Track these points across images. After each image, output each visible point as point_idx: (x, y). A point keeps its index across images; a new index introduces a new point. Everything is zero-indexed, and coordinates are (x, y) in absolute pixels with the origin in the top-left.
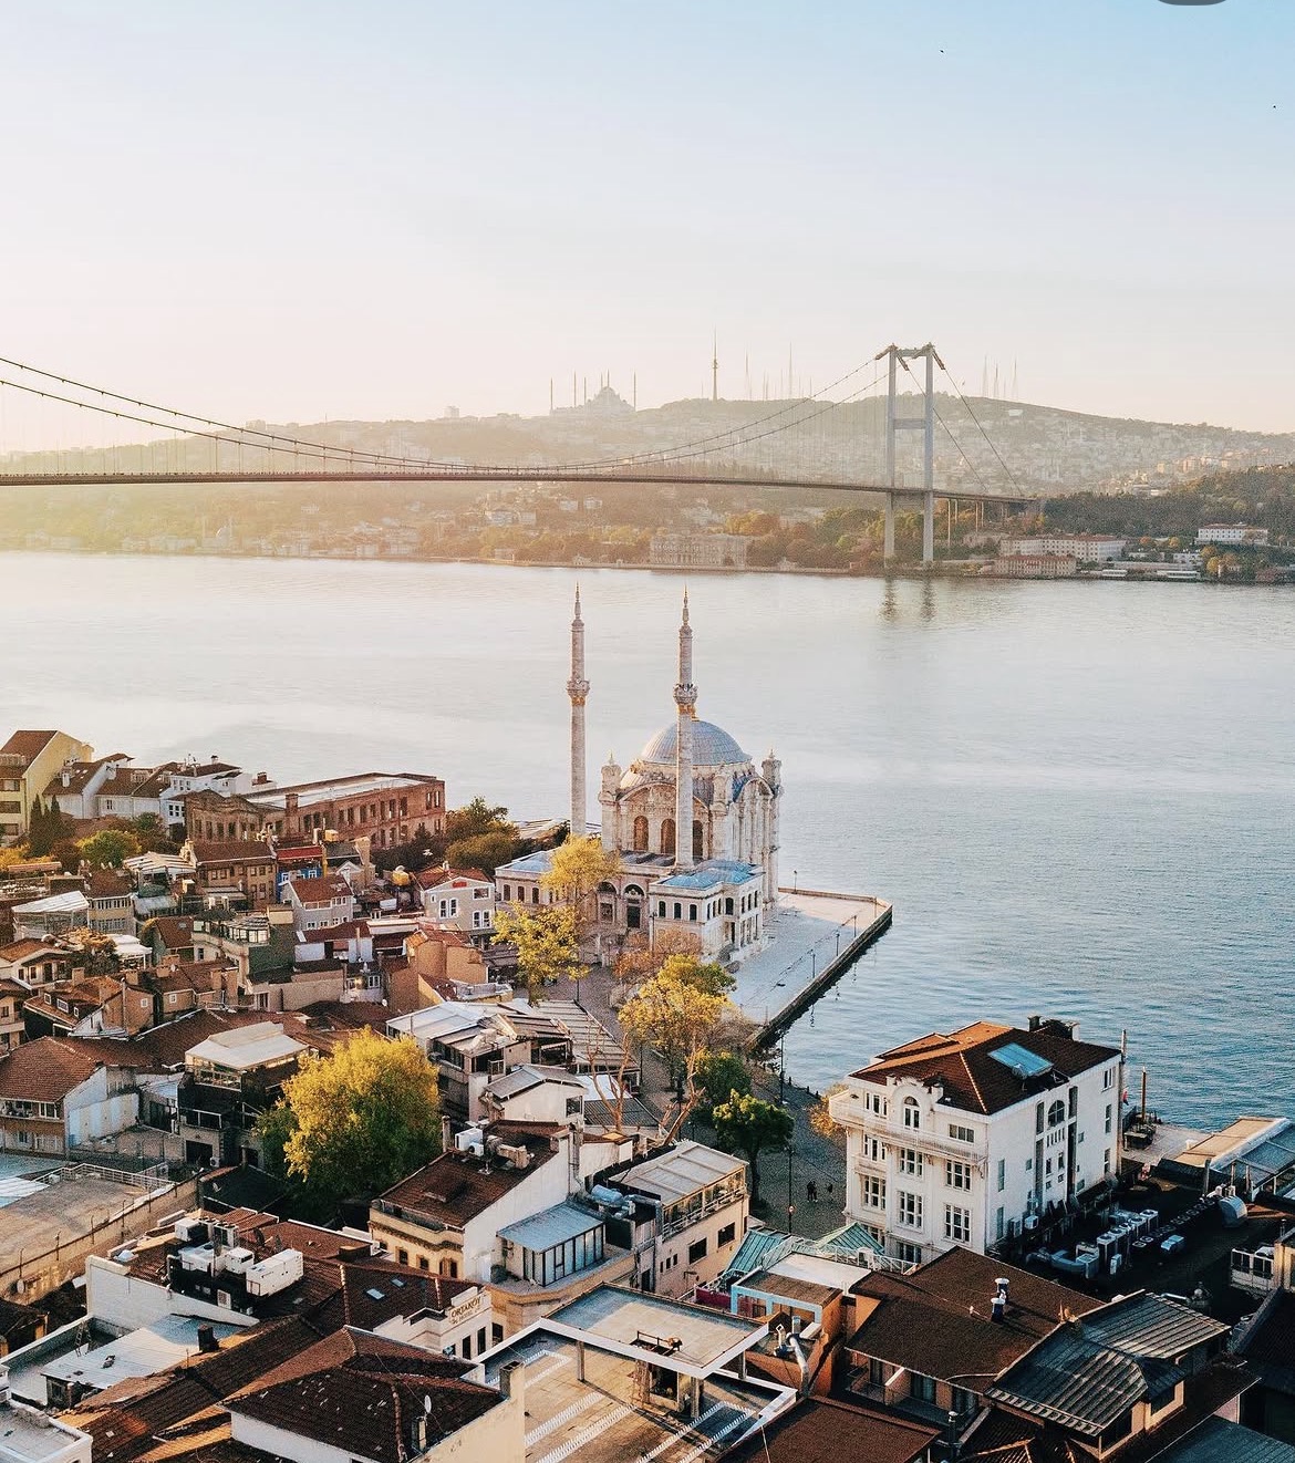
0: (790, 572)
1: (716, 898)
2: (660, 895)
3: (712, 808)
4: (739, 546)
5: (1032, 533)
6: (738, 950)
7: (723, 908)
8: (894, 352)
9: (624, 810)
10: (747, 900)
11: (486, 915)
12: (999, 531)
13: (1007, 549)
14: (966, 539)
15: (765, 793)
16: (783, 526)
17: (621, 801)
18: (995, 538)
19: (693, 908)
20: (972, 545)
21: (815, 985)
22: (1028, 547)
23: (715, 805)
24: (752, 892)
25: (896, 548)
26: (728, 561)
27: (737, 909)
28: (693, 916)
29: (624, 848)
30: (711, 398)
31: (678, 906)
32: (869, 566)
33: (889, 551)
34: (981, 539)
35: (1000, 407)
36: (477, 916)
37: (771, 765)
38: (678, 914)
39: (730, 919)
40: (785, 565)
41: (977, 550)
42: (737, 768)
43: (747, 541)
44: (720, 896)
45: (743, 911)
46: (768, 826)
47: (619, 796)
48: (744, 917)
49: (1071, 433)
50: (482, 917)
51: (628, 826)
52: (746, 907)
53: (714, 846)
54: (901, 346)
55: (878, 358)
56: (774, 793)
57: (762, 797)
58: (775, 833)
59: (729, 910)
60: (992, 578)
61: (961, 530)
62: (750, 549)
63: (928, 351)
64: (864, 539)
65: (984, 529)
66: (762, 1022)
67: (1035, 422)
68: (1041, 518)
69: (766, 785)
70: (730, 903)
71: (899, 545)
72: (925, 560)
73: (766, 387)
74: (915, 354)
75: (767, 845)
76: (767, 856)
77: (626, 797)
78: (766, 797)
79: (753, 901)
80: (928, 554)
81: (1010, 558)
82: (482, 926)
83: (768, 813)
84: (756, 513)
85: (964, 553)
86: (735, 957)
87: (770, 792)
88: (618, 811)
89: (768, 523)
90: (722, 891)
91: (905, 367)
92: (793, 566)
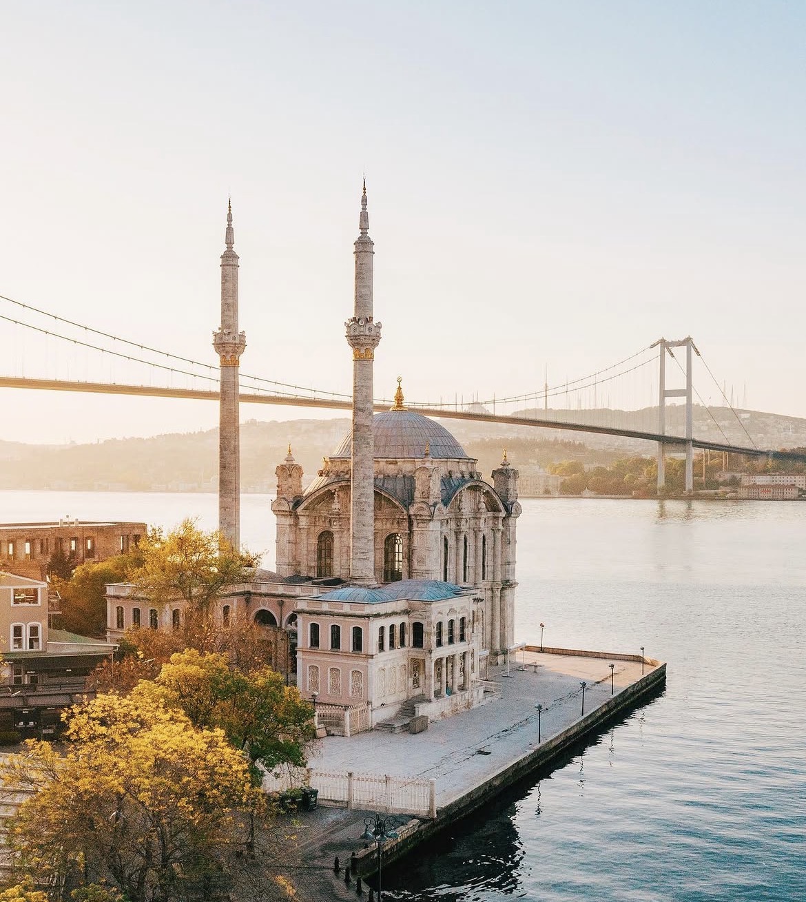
0: (590, 498)
1: (397, 621)
2: (311, 613)
3: (412, 511)
4: (556, 481)
5: (765, 472)
6: (430, 701)
7: (409, 638)
8: (664, 344)
9: (303, 522)
10: (445, 627)
11: (34, 630)
12: (741, 472)
13: (746, 480)
14: (717, 476)
15: (495, 509)
16: (586, 470)
17: (300, 510)
18: (738, 475)
19: (358, 632)
20: (721, 480)
21: (540, 755)
22: (761, 480)
23: (416, 506)
24: (457, 618)
25: (665, 482)
26: (547, 492)
27: (430, 639)
28: (358, 645)
29: (304, 574)
30: (544, 408)
31: (336, 631)
32: (648, 493)
33: (661, 482)
34: (727, 476)
35: (735, 413)
36: (18, 631)
37: (503, 474)
38: (336, 643)
39: (417, 653)
40: (587, 493)
41: (725, 484)
42: (451, 465)
43: (561, 480)
44: (405, 619)
45: (439, 644)
46: (499, 553)
47: (297, 503)
48: (439, 653)
49: (784, 429)
50: (26, 635)
51: (309, 544)
52: (445, 638)
53: (416, 565)
54: (668, 339)
55: (653, 346)
56: (507, 509)
57: (490, 514)
58: (509, 563)
59: (418, 642)
60: (736, 499)
61: (712, 470)
62: (562, 483)
63: (687, 342)
64: (643, 478)
65: (728, 470)
66: (423, 810)
67: (759, 420)
68: (770, 463)
69: (496, 497)
70: (418, 628)
71: (667, 480)
72: (687, 489)
73: (580, 401)
74: (680, 344)
75: (499, 578)
76: (498, 593)
77: (305, 504)
78: (497, 514)
79: (457, 632)
80: (689, 485)
81: (749, 487)
82: (26, 647)
83: (499, 535)
84: (566, 462)
85: (717, 485)
86: (422, 710)
87: (501, 507)
88: (296, 524)
89: (575, 468)
90: (406, 612)
91: (672, 354)
92: (592, 494)
